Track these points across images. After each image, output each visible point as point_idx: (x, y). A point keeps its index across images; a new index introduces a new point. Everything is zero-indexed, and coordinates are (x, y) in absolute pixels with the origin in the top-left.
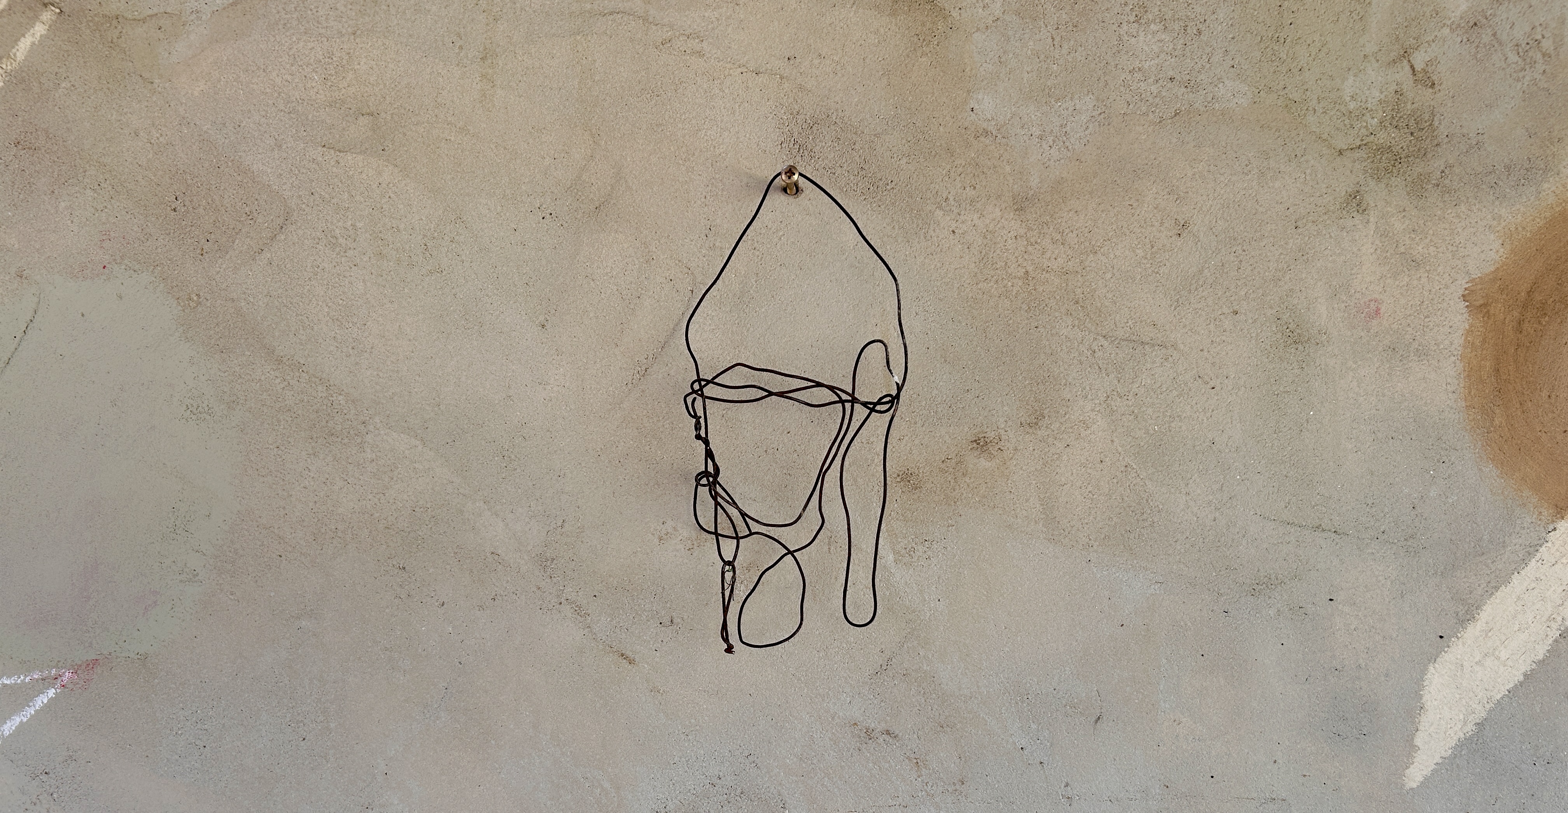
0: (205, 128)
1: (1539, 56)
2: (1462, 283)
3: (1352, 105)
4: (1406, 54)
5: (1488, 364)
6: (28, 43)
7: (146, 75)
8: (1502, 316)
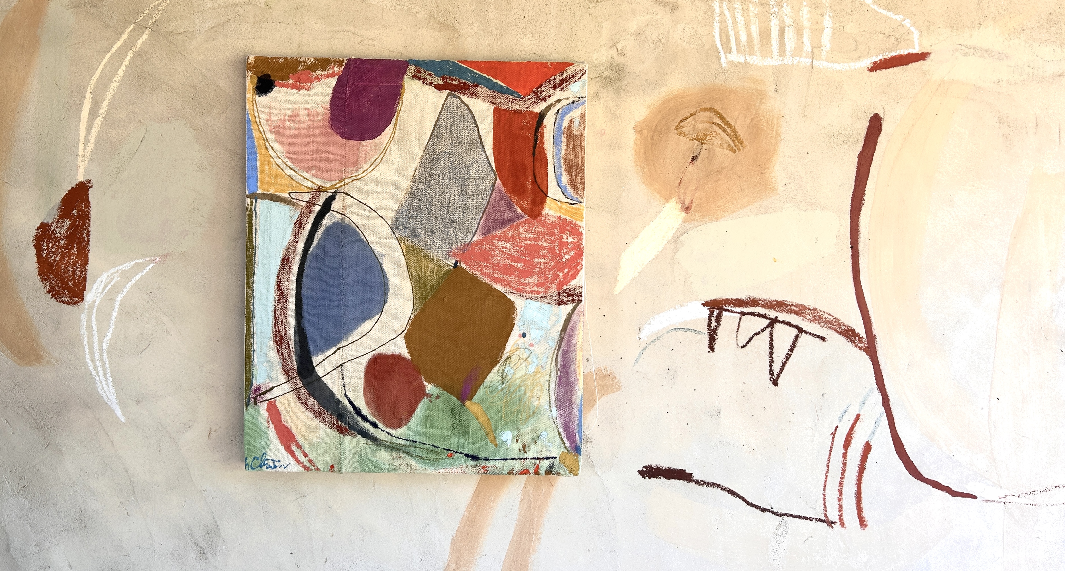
0: (203, 71)
1: (661, 44)
2: (632, 124)
3: (596, 62)
4: (615, 44)
5: (642, 150)
6: (141, 42)
7: (182, 53)
8: (646, 135)
